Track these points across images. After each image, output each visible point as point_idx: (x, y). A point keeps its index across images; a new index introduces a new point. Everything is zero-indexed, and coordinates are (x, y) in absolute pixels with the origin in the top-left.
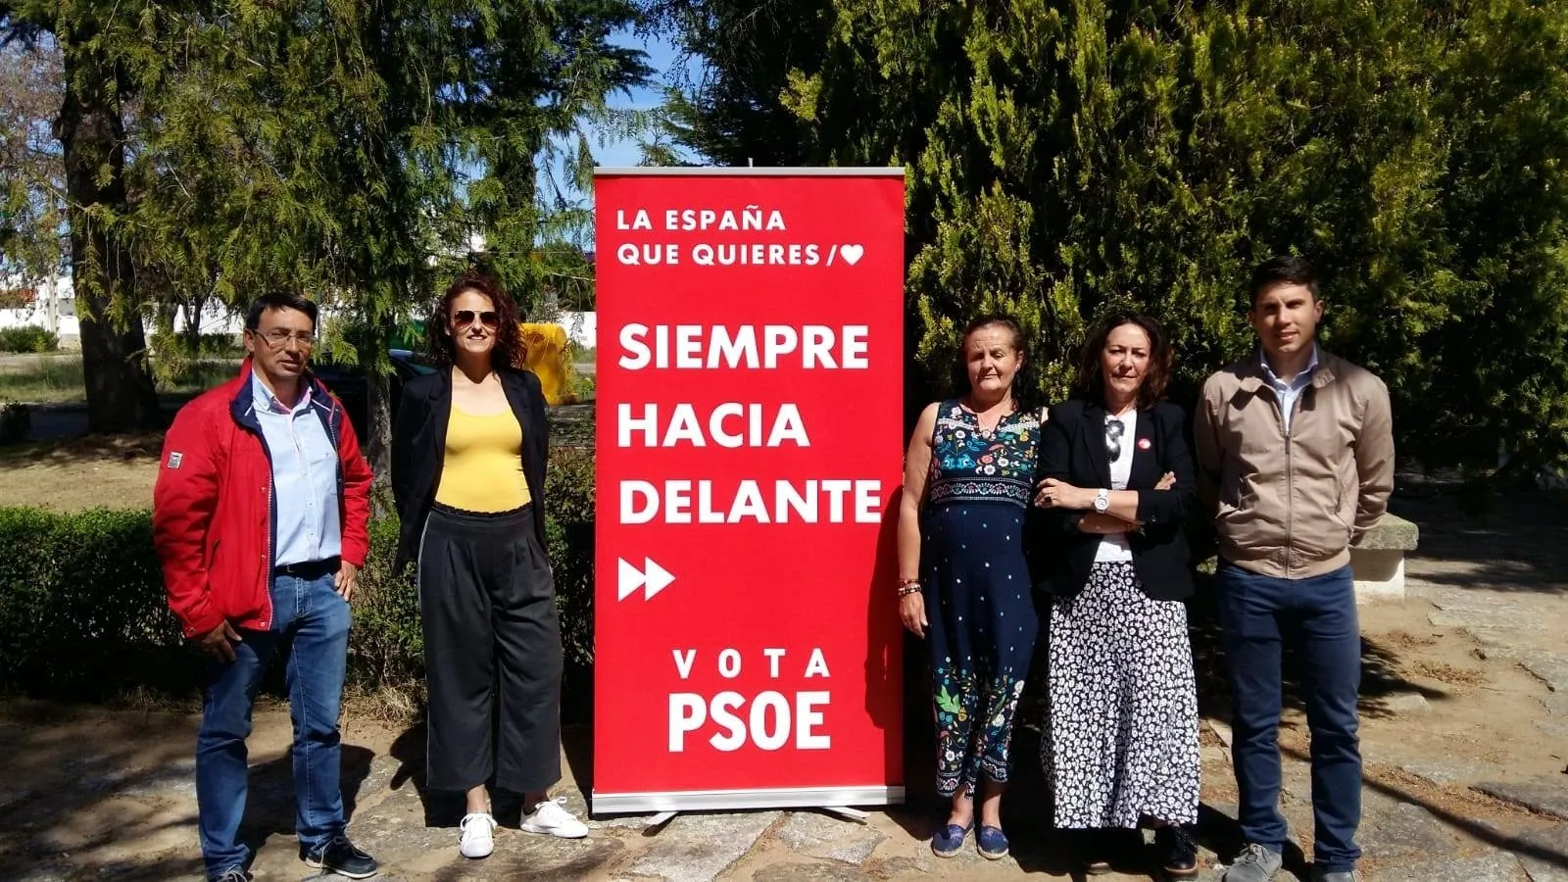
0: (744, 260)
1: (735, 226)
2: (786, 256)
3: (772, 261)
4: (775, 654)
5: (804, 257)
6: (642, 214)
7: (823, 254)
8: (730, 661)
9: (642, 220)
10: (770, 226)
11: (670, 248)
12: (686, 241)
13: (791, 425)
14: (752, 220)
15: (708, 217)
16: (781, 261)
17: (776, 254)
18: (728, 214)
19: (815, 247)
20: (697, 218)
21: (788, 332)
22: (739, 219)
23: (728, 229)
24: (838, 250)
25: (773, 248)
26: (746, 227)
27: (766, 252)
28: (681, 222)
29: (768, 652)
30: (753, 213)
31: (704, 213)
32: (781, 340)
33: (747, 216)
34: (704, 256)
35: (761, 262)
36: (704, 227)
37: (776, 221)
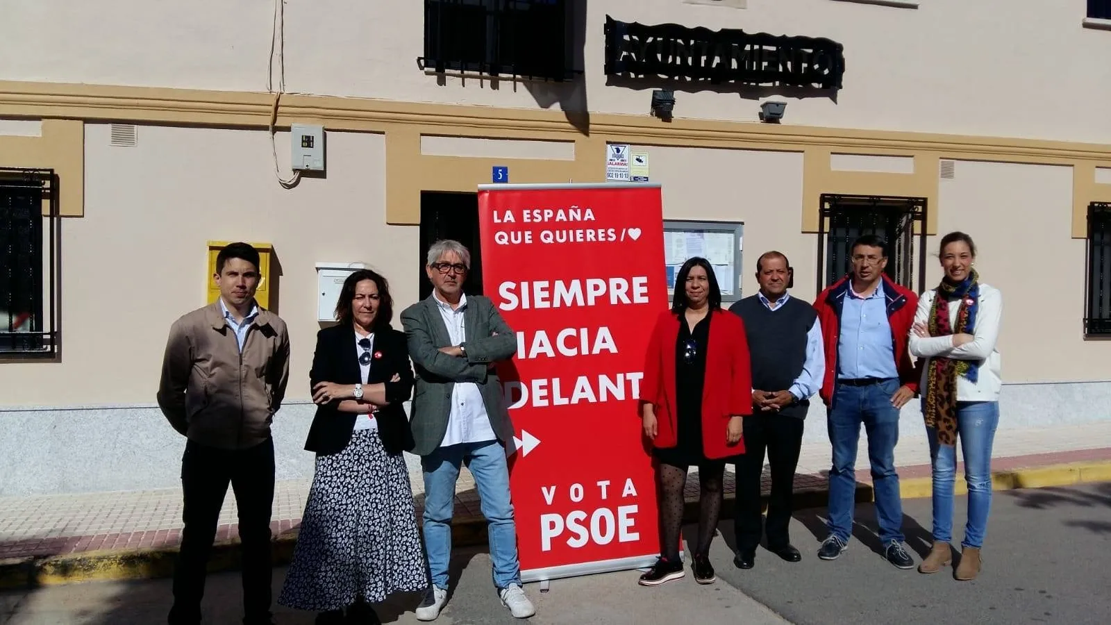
0: (572, 240)
1: (565, 219)
2: (596, 236)
3: (588, 240)
4: (604, 484)
5: (607, 236)
6: (509, 213)
7: (618, 233)
8: (577, 491)
9: (509, 216)
10: (586, 219)
11: (527, 233)
12: (536, 228)
13: (605, 341)
14: (575, 215)
15: (548, 214)
16: (594, 239)
17: (590, 235)
18: (561, 212)
19: (613, 230)
20: (542, 214)
21: (601, 282)
22: (567, 215)
23: (561, 220)
24: (627, 232)
25: (588, 231)
26: (571, 219)
27: (585, 234)
28: (532, 217)
29: (599, 483)
30: (575, 210)
31: (546, 211)
32: (596, 287)
33: (571, 212)
34: (547, 238)
35: (582, 240)
36: (546, 220)
37: (589, 215)
